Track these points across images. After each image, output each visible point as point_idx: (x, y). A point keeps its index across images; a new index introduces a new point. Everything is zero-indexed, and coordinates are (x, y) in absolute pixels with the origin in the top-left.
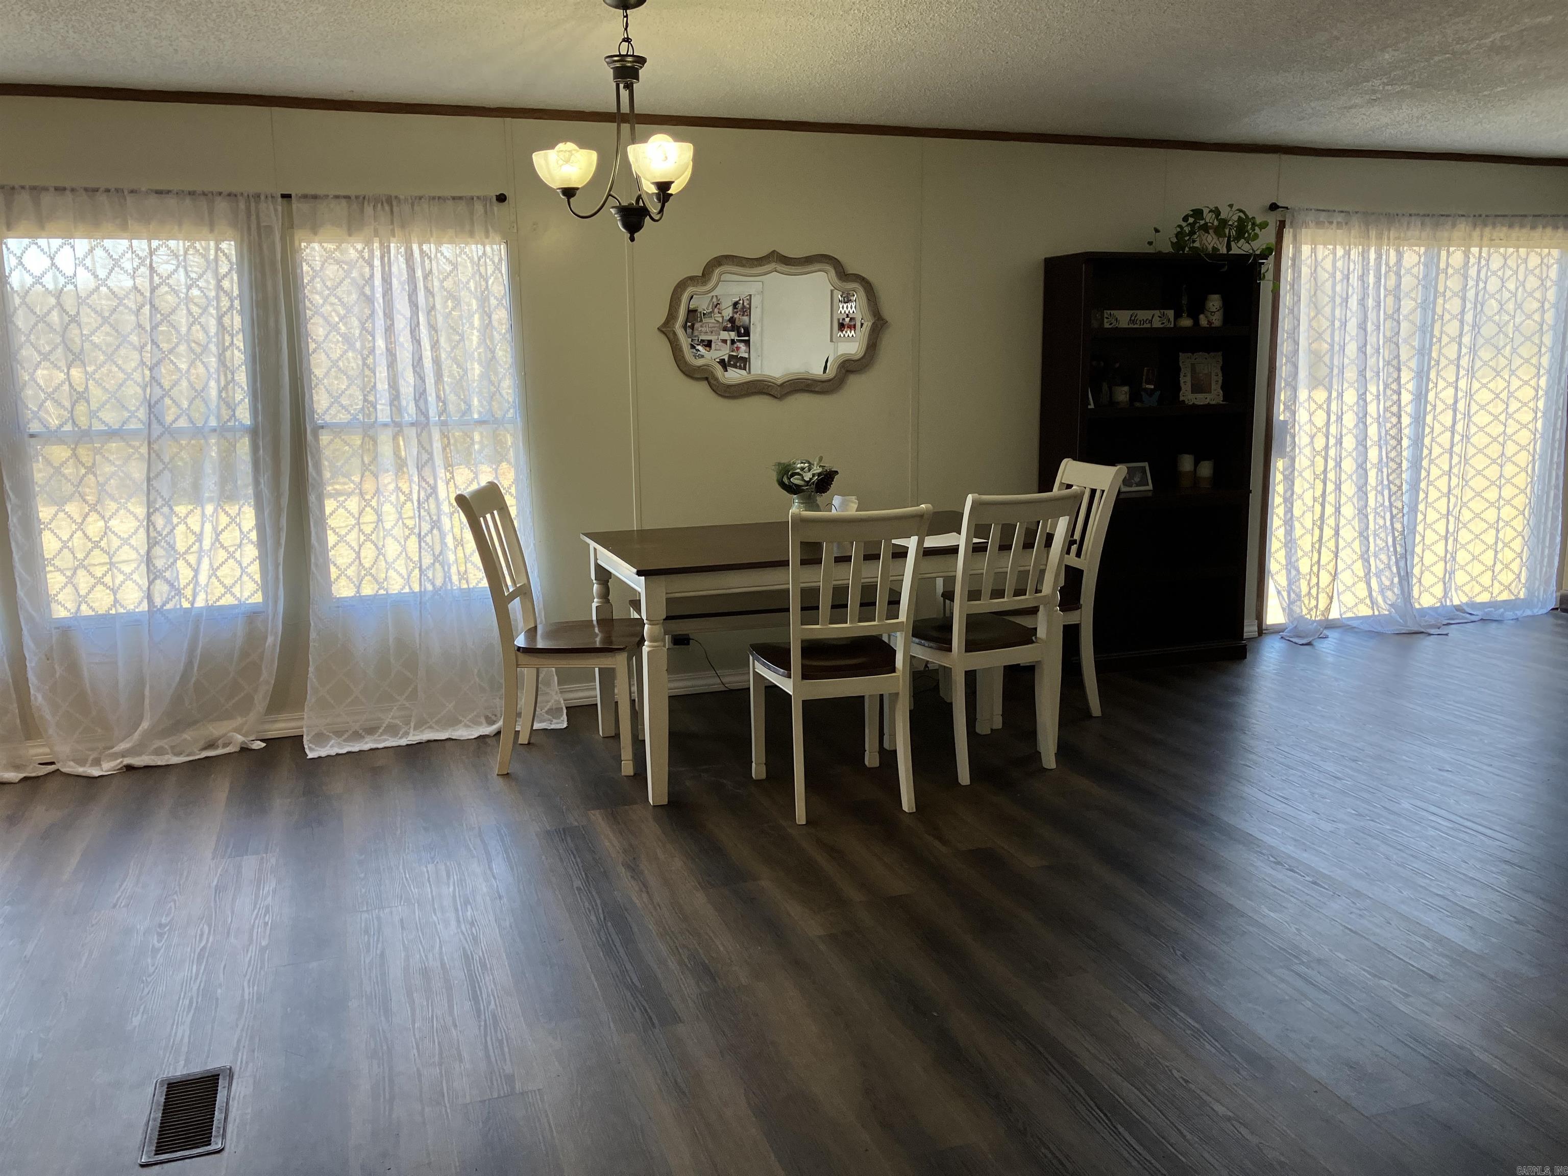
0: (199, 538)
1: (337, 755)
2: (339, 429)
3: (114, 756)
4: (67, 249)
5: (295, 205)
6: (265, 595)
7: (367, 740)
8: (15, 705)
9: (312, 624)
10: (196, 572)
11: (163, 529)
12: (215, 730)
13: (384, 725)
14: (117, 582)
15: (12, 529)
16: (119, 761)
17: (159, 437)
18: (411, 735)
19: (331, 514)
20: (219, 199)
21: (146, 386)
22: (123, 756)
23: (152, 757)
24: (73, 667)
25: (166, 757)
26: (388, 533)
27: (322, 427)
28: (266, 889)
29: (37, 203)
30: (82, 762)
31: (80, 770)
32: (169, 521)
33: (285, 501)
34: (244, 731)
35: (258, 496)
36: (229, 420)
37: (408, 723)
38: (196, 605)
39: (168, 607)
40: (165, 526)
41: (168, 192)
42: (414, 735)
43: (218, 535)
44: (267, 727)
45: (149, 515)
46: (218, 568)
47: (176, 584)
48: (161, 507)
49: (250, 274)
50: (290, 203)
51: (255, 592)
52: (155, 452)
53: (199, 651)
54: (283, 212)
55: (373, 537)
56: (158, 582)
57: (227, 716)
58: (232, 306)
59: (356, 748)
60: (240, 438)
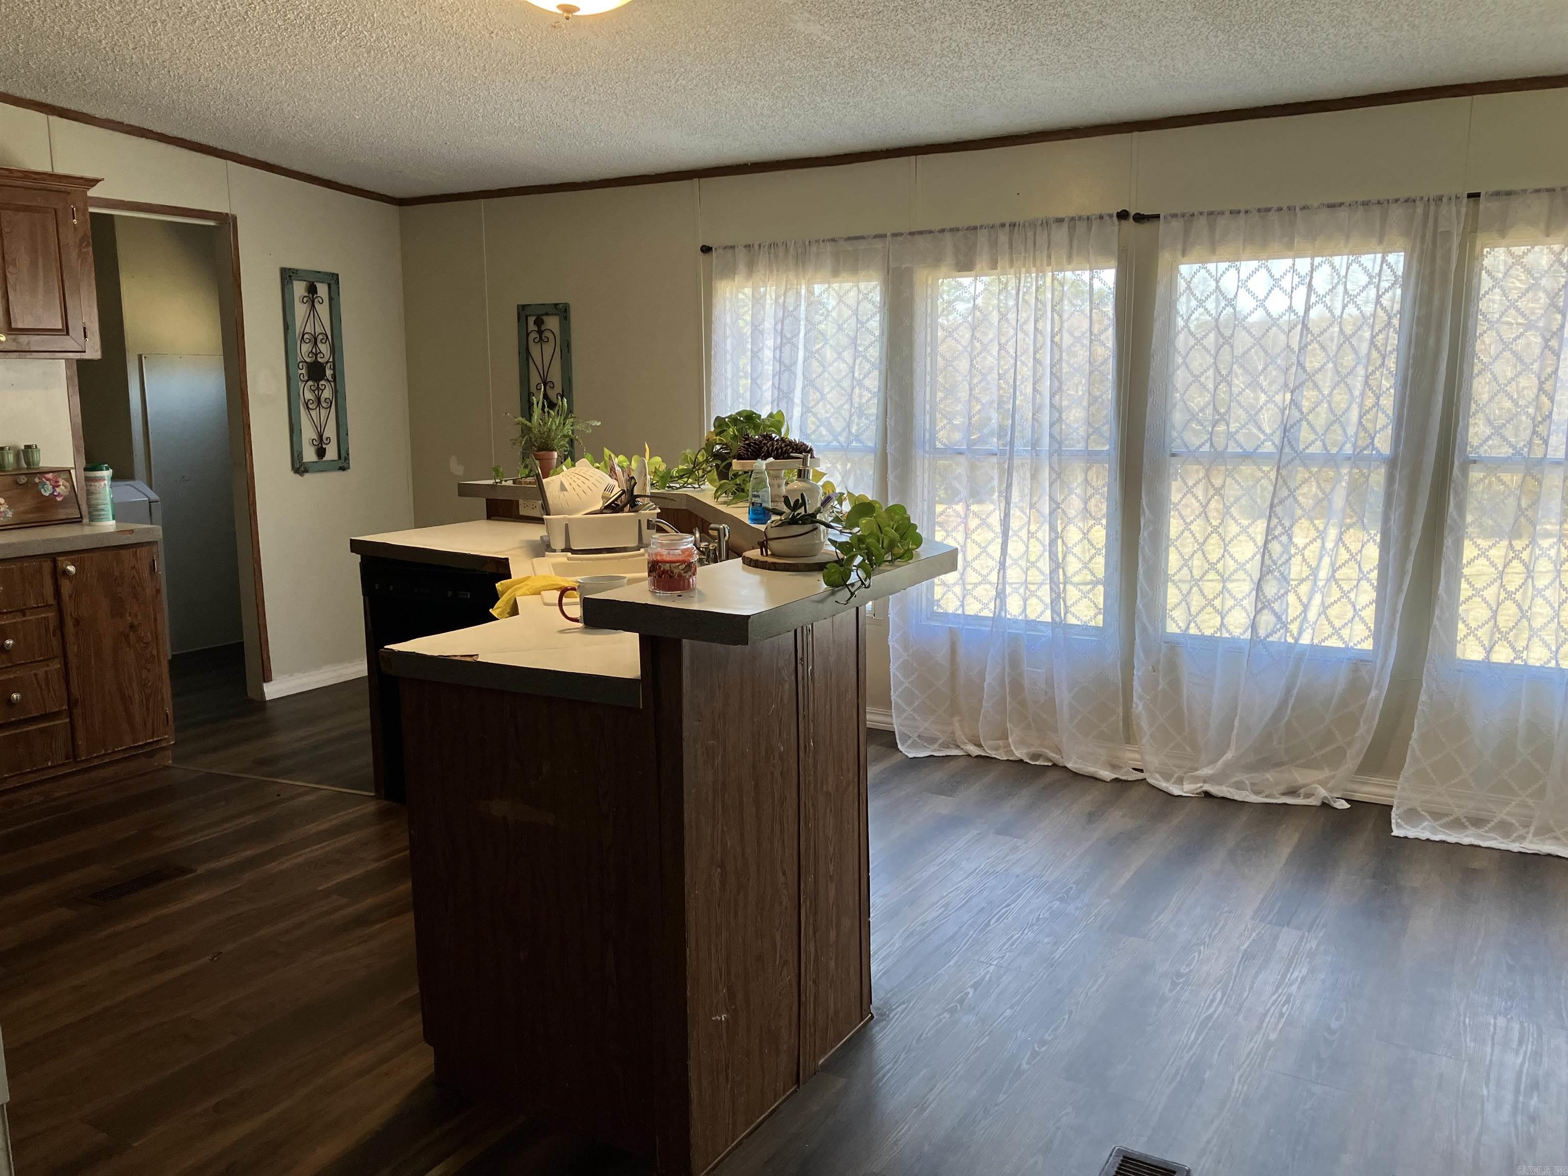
0: (1315, 572)
1: (1428, 840)
2: (1495, 465)
3: (1196, 779)
4: (1233, 271)
5: (1483, 203)
6: (1376, 643)
7: (1469, 832)
8: (1121, 709)
9: (1424, 684)
10: (1306, 607)
11: (1279, 558)
12: (1300, 777)
13: (1496, 821)
14: (1226, 607)
15: (1141, 542)
16: (1199, 785)
17: (1289, 462)
18: (1527, 840)
19: (1469, 563)
20: (1395, 205)
21: (1285, 409)
22: (1205, 782)
23: (1231, 790)
24: (1175, 684)
25: (1245, 793)
26: (1538, 592)
27: (1475, 462)
28: (1296, 974)
29: (1212, 227)
30: (1167, 777)
31: (1163, 785)
32: (1286, 549)
33: (1414, 544)
34: (1329, 786)
35: (1385, 534)
36: (1365, 449)
37: (1526, 826)
38: (1301, 642)
39: (1271, 639)
40: (1281, 555)
41: (1341, 204)
42: (1531, 842)
43: (1334, 571)
44: (1355, 787)
45: (1266, 542)
46: (1329, 606)
47: (1284, 617)
48: (1280, 535)
49: (1417, 287)
50: (1477, 204)
51: (1366, 638)
52: (1282, 477)
53: (1295, 692)
54: (1467, 215)
55: (1518, 596)
56: (1266, 611)
57: (1313, 764)
58: (1389, 324)
59: (1452, 839)
60: (1376, 469)
